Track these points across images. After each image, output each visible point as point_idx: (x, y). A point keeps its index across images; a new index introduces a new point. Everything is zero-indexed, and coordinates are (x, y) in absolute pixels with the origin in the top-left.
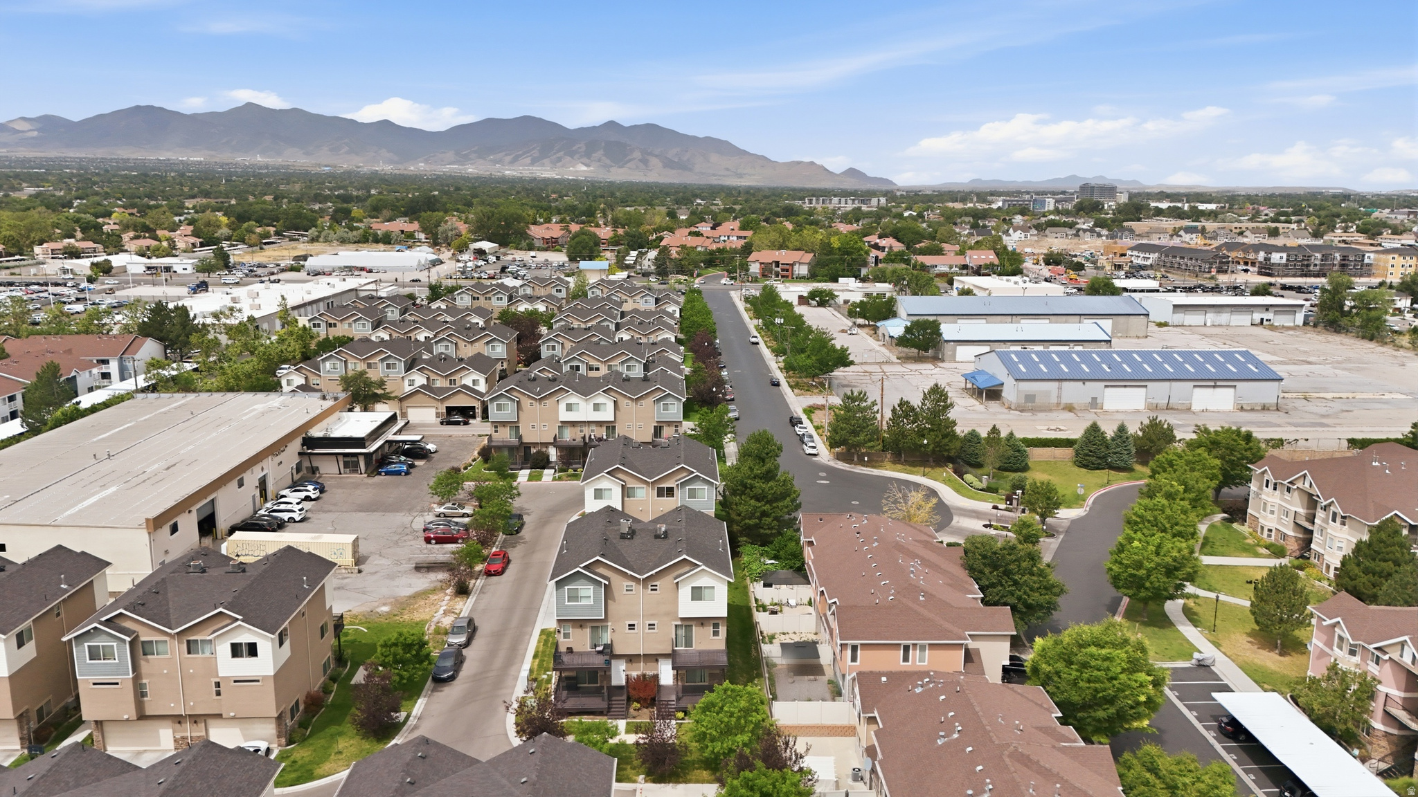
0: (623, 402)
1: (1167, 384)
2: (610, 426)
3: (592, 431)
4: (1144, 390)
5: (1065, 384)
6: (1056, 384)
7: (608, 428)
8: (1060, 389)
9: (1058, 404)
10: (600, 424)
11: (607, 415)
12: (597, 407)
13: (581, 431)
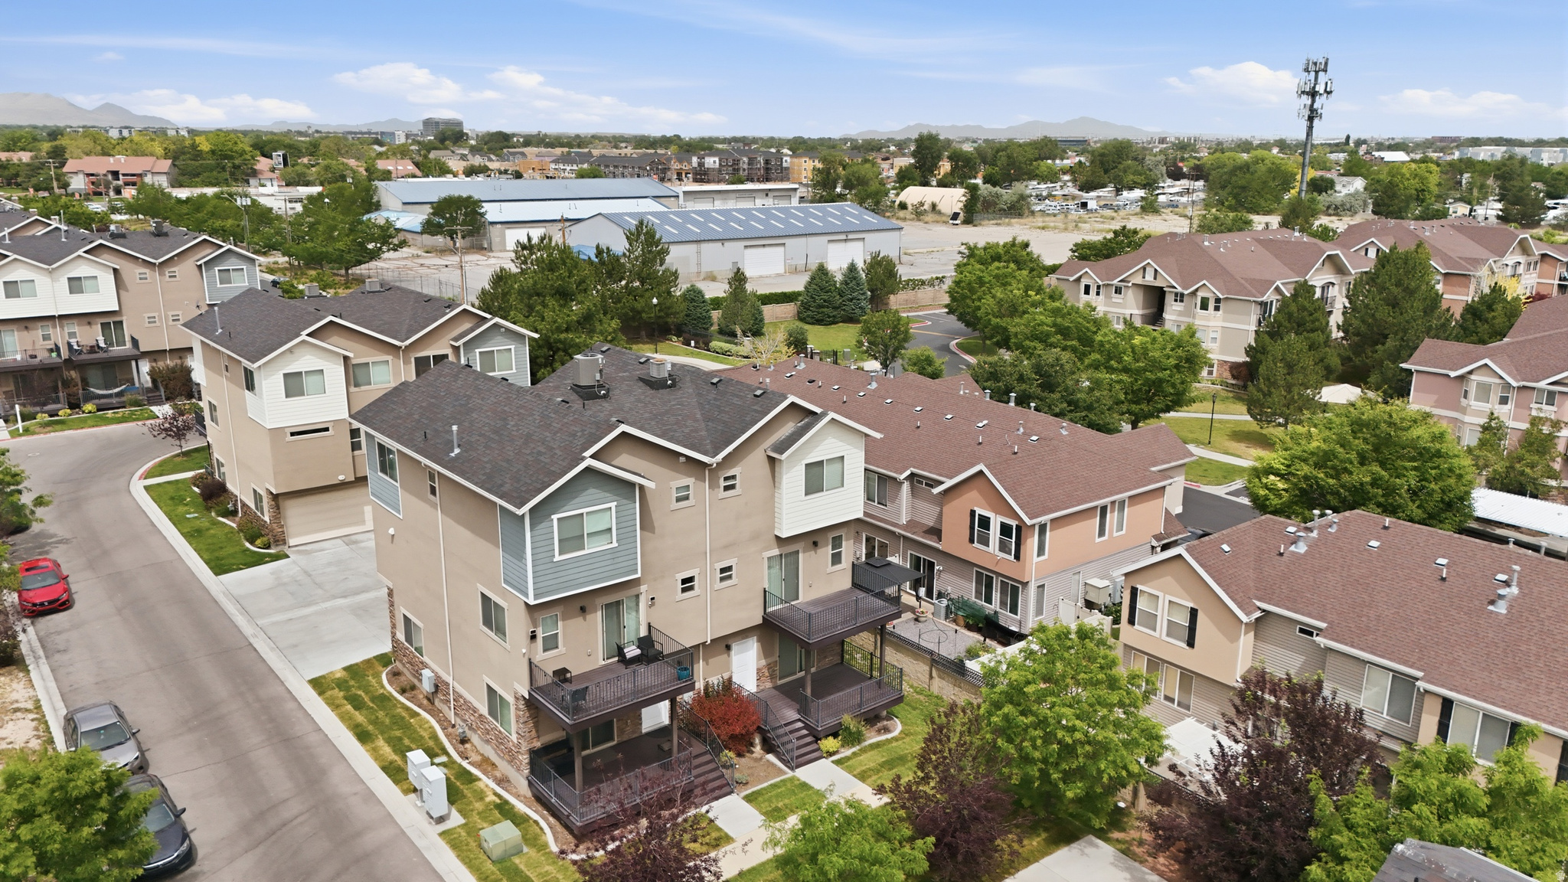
0: (132, 273)
1: (803, 240)
2: (110, 321)
3: (72, 335)
4: (781, 249)
5: (704, 246)
6: (693, 247)
7: (105, 326)
8: (699, 253)
9: (699, 273)
10: (86, 318)
11: (102, 298)
12: (75, 285)
13: (46, 338)
